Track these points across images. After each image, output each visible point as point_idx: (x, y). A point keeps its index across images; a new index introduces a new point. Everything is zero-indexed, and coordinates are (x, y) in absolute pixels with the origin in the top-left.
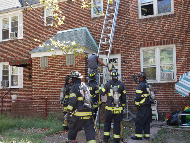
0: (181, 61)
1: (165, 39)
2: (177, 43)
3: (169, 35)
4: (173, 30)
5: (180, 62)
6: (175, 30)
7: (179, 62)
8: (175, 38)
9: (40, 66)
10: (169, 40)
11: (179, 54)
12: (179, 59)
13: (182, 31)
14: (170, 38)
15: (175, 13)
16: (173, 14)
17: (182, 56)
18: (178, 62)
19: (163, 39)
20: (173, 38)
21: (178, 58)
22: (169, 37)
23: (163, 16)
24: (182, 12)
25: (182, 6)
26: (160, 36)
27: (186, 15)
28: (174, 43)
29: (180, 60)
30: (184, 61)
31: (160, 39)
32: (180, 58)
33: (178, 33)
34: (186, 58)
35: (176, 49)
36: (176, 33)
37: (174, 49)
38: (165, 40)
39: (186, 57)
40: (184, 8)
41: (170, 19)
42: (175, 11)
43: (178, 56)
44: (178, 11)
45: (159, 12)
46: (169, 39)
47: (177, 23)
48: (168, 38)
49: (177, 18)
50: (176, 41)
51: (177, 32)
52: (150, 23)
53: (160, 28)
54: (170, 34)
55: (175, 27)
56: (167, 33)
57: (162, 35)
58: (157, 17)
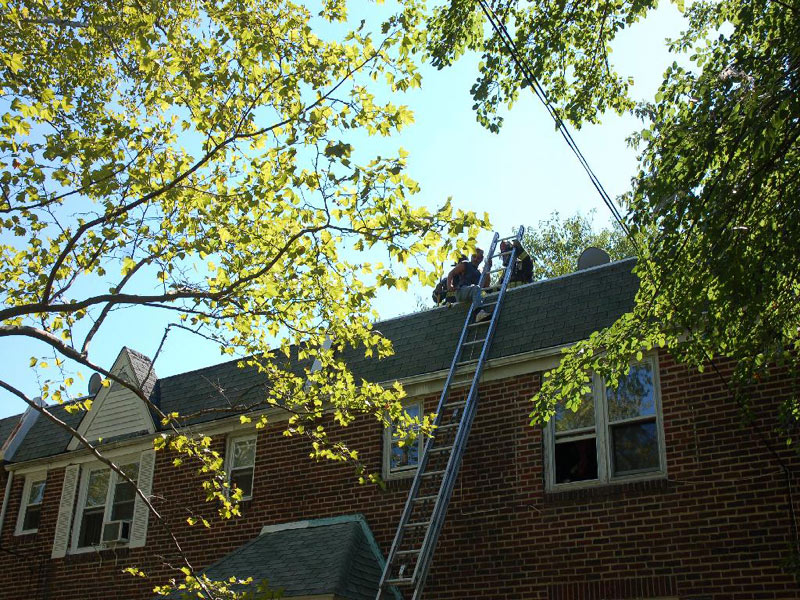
1: (639, 573)
2: (682, 591)
3: (654, 560)
4: (668, 541)
6: (675, 541)
8: (675, 571)
10: (656, 579)
13: (698, 546)
14: (657, 572)
15: (670, 477)
16: (665, 481)
19: (633, 574)
20: (669, 571)
22: (653, 569)
23: (631, 484)
24: (697, 473)
25: (693, 453)
26: (622, 560)
27: (710, 485)
28: (674, 594)
31: (622, 574)
33: (687, 555)
36: (678, 551)
38: (639, 580)
40: (701, 459)
41: (654, 497)
42: (669, 470)
44: (683, 470)
45: (617, 467)
46: (654, 576)
47: (679, 515)
48: (651, 572)
49: (678, 497)
50: (680, 585)
51: (680, 548)
53: (618, 529)
54: (657, 557)
55: (672, 530)
56: (647, 551)
57: (629, 560)
58: (610, 487)
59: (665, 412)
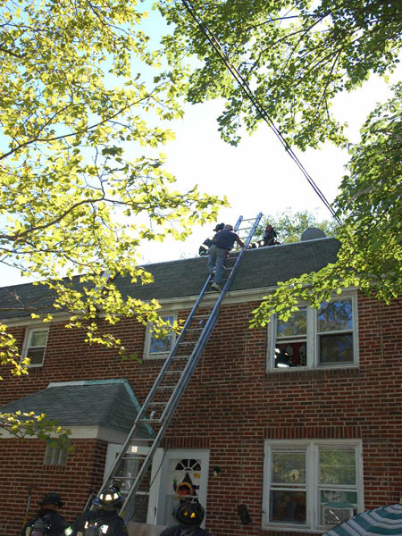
0: (379, 484)
1: (334, 424)
2: (366, 436)
3: (345, 417)
4: (357, 406)
5: (373, 483)
6: (362, 406)
7: (371, 485)
8: (361, 423)
10: (345, 428)
11: (371, 464)
12: (371, 476)
13: (379, 409)
14: (347, 424)
15: (361, 367)
16: (357, 370)
17: (380, 471)
18: (368, 484)
19: (329, 424)
20: (356, 424)
21: (369, 474)
22: (344, 422)
23: (331, 370)
24: (381, 366)
25: (380, 354)
26: (321, 416)
27: (391, 374)
28: (359, 437)
29: (375, 479)
30: (386, 484)
31: (320, 424)
32: (373, 474)
33: (371, 414)
34: (393, 477)
35: (364, 451)
36: (364, 412)
37: (359, 450)
38: (333, 428)
39: (391, 474)
40: (385, 358)
41: (348, 379)
42: (361, 363)
43: (370, 469)
44: (371, 364)
45: (322, 360)
46: (344, 425)
47: (366, 390)
48: (342, 424)
49: (366, 380)
50: (364, 432)
51: (365, 410)
53: (320, 397)
54: (347, 415)
55: (360, 399)
56: (340, 411)
57: (326, 416)
58: (315, 372)
59: (360, 328)
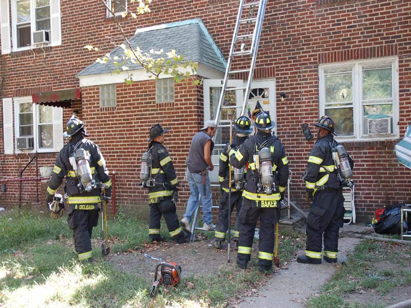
1: (375, 44)
2: (401, 53)
3: (385, 36)
4: (395, 24)
5: (407, 95)
6: (399, 24)
7: (404, 97)
8: (397, 41)
9: (101, 105)
10: (385, 46)
11: (406, 78)
12: (405, 88)
14: (386, 42)
18: (403, 95)
19: (371, 44)
20: (394, 41)
21: (403, 87)
22: (384, 41)
26: (364, 37)
28: (396, 53)
29: (408, 90)
31: (364, 45)
32: (407, 86)
33: (406, 31)
35: (400, 66)
36: (400, 30)
37: (396, 66)
38: (375, 48)
43: (404, 82)
46: (384, 44)
47: (403, 8)
48: (382, 43)
50: (400, 49)
51: (402, 27)
52: (342, 8)
53: (363, 19)
54: (387, 34)
55: (398, 17)
56: (380, 31)
57: (368, 37)
